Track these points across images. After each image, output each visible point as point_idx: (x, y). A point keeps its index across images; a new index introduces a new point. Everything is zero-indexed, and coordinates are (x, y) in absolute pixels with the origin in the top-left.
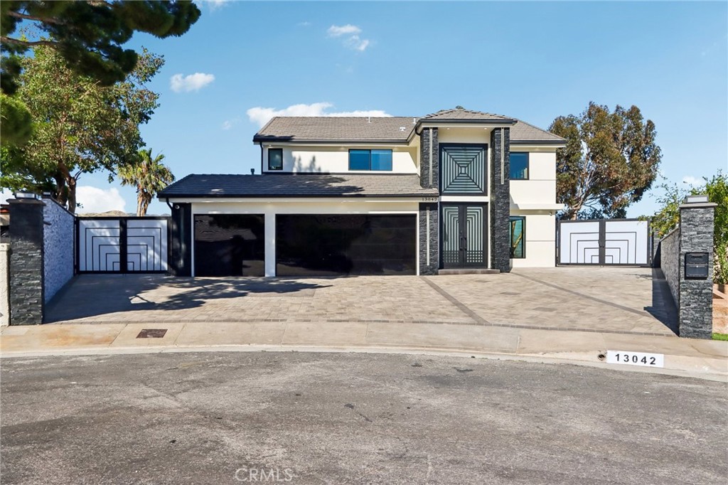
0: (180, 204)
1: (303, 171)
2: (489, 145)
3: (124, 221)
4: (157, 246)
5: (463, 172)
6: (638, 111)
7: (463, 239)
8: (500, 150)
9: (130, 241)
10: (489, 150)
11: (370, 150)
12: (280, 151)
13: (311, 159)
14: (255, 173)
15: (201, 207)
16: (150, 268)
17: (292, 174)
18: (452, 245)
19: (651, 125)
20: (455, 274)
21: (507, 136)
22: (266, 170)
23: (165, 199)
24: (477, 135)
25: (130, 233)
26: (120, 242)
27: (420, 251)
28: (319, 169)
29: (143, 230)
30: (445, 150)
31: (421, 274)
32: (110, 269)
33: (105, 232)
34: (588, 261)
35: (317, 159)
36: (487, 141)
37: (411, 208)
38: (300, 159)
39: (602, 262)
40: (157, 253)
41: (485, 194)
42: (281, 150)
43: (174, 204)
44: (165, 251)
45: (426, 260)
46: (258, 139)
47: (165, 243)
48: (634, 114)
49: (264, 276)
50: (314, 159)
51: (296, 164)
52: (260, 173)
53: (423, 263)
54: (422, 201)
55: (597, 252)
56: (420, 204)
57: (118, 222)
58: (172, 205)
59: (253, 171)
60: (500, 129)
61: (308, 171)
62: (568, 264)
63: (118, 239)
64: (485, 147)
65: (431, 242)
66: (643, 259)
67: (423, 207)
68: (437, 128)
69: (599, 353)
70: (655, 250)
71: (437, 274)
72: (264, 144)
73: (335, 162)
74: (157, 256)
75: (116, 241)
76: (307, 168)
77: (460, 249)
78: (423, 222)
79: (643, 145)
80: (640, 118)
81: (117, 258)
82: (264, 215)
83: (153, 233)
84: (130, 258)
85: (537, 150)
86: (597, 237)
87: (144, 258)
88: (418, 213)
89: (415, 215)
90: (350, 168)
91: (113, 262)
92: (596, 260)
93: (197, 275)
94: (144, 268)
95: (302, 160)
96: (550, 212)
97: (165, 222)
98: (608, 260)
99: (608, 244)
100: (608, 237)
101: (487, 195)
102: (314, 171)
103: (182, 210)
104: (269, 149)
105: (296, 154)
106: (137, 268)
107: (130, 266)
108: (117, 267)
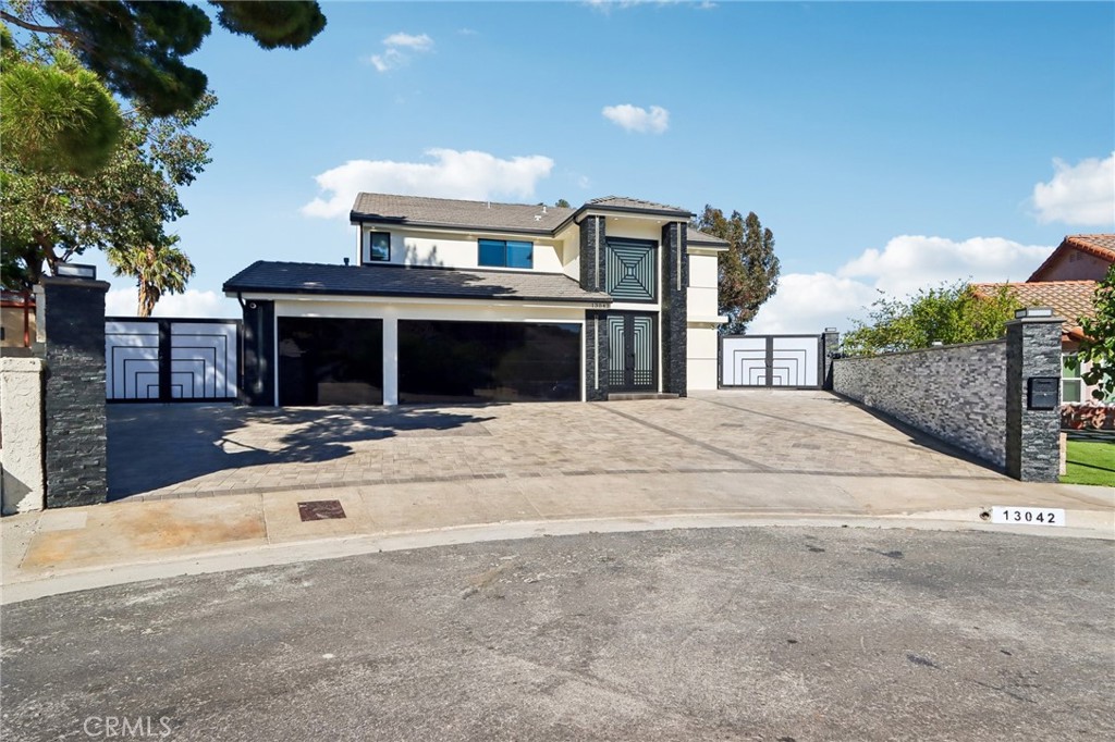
0: (258, 302)
1: (419, 264)
2: (660, 243)
3: (166, 324)
4: (220, 360)
5: (630, 273)
6: (756, 218)
7: (630, 356)
8: (676, 249)
9: (175, 354)
10: (660, 249)
11: (505, 242)
12: (387, 236)
13: (431, 249)
14: (350, 264)
15: (287, 307)
16: (209, 394)
17: (404, 267)
18: (617, 363)
19: (769, 234)
20: (628, 399)
21: (684, 233)
22: (367, 260)
23: (235, 294)
24: (648, 229)
25: (175, 341)
26: (160, 355)
27: (587, 371)
28: (441, 263)
29: (198, 338)
30: (609, 246)
31: (587, 400)
32: (142, 395)
33: (134, 340)
34: (754, 383)
35: (438, 250)
36: (657, 237)
37: (574, 316)
38: (415, 249)
39: (769, 385)
40: (221, 371)
41: (655, 301)
42: (389, 234)
43: (248, 301)
44: (232, 369)
45: (594, 381)
46: (356, 218)
47: (232, 357)
48: (753, 220)
49: (382, 403)
50: (435, 250)
51: (410, 255)
52: (359, 264)
53: (590, 386)
54: (591, 308)
55: (763, 372)
56: (587, 311)
57: (156, 325)
58: (244, 302)
59: (346, 260)
60: (676, 223)
61: (426, 265)
62: (731, 386)
63: (157, 351)
64: (654, 244)
65: (599, 360)
66: (813, 380)
67: (590, 315)
68: (604, 217)
69: (982, 511)
70: (827, 370)
71: (607, 400)
72: (365, 224)
73: (460, 255)
74: (220, 376)
75: (153, 354)
76: (424, 261)
77: (627, 369)
78: (590, 334)
79: (763, 255)
80: (759, 226)
81: (155, 379)
82: (382, 320)
83: (214, 342)
84: (175, 379)
85: (697, 252)
86: (763, 355)
87: (199, 379)
88: (584, 322)
89: (581, 324)
90: (480, 263)
91: (149, 385)
92: (763, 382)
93: (282, 403)
94: (199, 395)
95: (419, 249)
96: (710, 325)
97: (233, 327)
98: (776, 382)
99: (775, 364)
100: (775, 355)
101: (657, 303)
102: (434, 265)
103: (260, 312)
104: (372, 233)
105: (409, 241)
106: (187, 394)
107: (176, 392)
108: (155, 393)
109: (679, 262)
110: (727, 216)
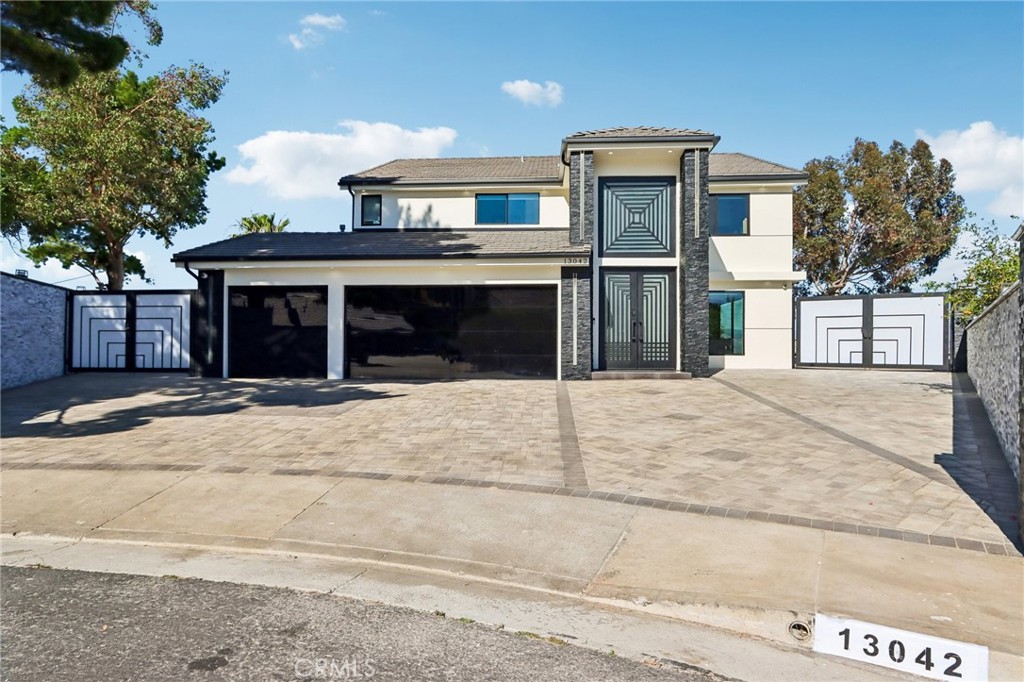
0: (208, 272)
1: (412, 226)
2: (678, 179)
3: (132, 295)
4: (176, 329)
5: (637, 220)
6: (926, 147)
7: (637, 324)
8: (692, 184)
9: (140, 325)
10: (678, 185)
11: (507, 195)
12: (378, 198)
13: (426, 209)
14: (346, 231)
15: (239, 275)
16: (167, 365)
17: (397, 230)
18: (620, 333)
19: (947, 166)
20: (618, 378)
21: (704, 164)
22: (358, 225)
23: (183, 264)
24: (657, 162)
25: (140, 313)
26: (126, 326)
27: (563, 342)
28: (437, 223)
29: (159, 309)
30: (608, 187)
31: (563, 378)
32: (112, 365)
33: (108, 311)
34: (845, 360)
35: (434, 209)
36: (674, 172)
37: (548, 274)
38: (409, 209)
39: (868, 363)
40: (177, 339)
41: (671, 254)
42: (380, 197)
43: (201, 272)
44: (186, 337)
45: (572, 356)
46: (347, 183)
47: (187, 325)
48: (921, 150)
49: (326, 377)
50: (430, 209)
51: (404, 216)
52: (351, 230)
53: (567, 361)
54: (567, 264)
55: (859, 346)
56: (563, 268)
57: (124, 297)
58: (196, 273)
59: (343, 227)
60: (692, 151)
61: (420, 226)
62: (812, 365)
63: (125, 321)
64: (671, 181)
65: (579, 329)
66: (936, 358)
67: (567, 273)
68: (591, 152)
69: (792, 620)
70: (957, 344)
71: (589, 378)
72: (354, 188)
73: (456, 213)
74: (177, 345)
75: (122, 324)
76: (419, 221)
77: (633, 341)
78: (568, 295)
79: (938, 195)
80: (931, 157)
81: (122, 349)
82: (326, 287)
83: (173, 312)
84: (140, 350)
85: (762, 190)
86: (859, 322)
87: (159, 348)
88: (559, 282)
89: (555, 287)
90: (479, 220)
91: (116, 355)
92: (858, 359)
93: (231, 375)
94: (158, 365)
95: (412, 210)
96: (783, 284)
97: (188, 297)
98: (877, 359)
99: (876, 334)
100: (877, 322)
101: (674, 256)
102: (430, 226)
103: (211, 282)
104: (363, 197)
105: (403, 202)
106: (148, 365)
107: (139, 363)
108: (122, 363)
109: (697, 201)
110: (885, 149)
